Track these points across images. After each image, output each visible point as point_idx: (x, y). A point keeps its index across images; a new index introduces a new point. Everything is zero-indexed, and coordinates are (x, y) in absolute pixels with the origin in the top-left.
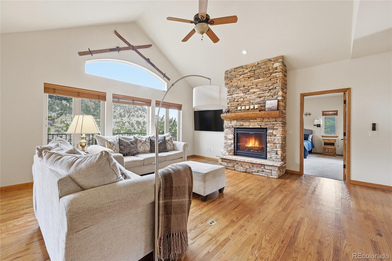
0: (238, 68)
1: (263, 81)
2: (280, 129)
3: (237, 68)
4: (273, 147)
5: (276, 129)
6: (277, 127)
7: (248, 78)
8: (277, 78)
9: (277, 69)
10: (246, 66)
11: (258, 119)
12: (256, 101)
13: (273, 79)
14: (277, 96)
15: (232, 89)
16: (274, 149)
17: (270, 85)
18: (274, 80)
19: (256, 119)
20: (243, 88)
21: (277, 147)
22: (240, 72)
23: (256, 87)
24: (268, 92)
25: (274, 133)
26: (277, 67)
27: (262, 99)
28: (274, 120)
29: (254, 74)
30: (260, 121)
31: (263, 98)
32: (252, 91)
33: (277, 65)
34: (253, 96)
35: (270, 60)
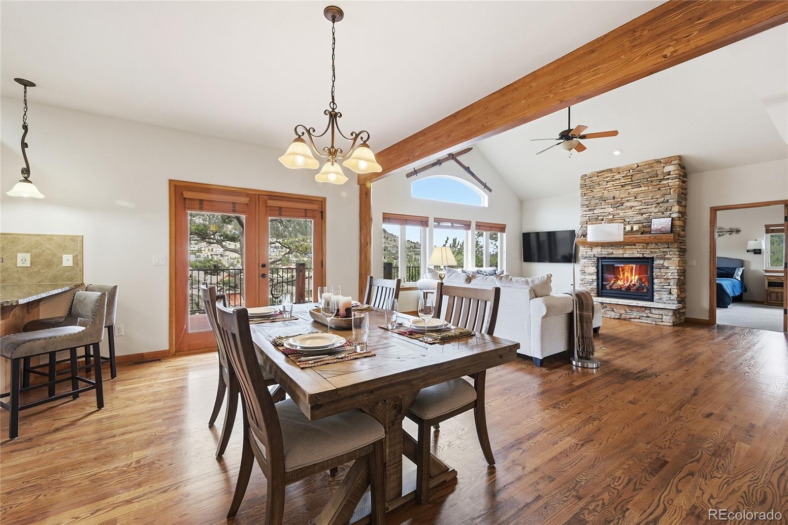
0: (604, 171)
1: (647, 191)
2: (676, 259)
3: (601, 172)
4: (664, 284)
5: (669, 259)
6: (671, 256)
7: (620, 187)
8: (670, 187)
9: (670, 175)
10: (618, 169)
11: (639, 245)
12: (635, 220)
13: (664, 188)
14: (670, 212)
15: (593, 202)
16: (665, 287)
17: (658, 196)
18: (665, 190)
19: (635, 245)
20: (613, 200)
21: (671, 284)
22: (607, 177)
23: (635, 200)
24: (656, 206)
25: (666, 264)
26: (670, 172)
27: (645, 216)
28: (666, 246)
29: (632, 181)
30: (642, 247)
31: (648, 214)
32: (629, 204)
33: (669, 168)
34: (630, 213)
35: (658, 162)
